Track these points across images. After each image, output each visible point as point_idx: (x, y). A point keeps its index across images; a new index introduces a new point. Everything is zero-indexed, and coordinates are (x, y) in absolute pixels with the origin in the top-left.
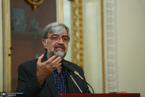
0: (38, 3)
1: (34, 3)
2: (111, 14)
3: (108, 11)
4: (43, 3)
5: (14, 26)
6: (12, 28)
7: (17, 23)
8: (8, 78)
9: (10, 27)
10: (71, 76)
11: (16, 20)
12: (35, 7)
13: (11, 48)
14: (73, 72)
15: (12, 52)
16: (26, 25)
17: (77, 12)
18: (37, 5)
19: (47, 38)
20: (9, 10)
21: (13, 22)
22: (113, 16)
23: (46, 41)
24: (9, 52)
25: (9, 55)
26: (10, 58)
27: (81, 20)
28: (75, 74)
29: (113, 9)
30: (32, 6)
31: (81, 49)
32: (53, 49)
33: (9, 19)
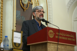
1: (25, 8)
2: (51, 19)
3: (49, 18)
12: (25, 10)
18: (26, 10)
22: (51, 20)
26: (15, 27)
29: (51, 17)
30: (24, 10)
32: (39, 16)
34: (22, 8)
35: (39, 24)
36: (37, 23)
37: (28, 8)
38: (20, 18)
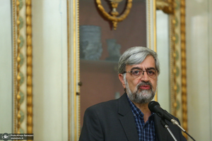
0: (120, 18)
4: (127, 17)
5: (84, 51)
6: (82, 55)
7: (89, 48)
8: (75, 128)
9: (78, 54)
10: (166, 126)
11: (87, 44)
12: (115, 24)
13: (80, 84)
14: (170, 121)
15: (81, 90)
16: (101, 50)
17: (178, 31)
18: (118, 21)
19: (125, 72)
20: (77, 29)
21: (82, 45)
23: (124, 77)
24: (77, 89)
25: (77, 94)
26: (78, 98)
27: (184, 42)
28: (172, 122)
30: (111, 22)
31: (184, 85)
33: (78, 41)
34: (105, 18)
35: (142, 115)
36: (135, 112)
37: (127, 12)
38: (97, 51)
